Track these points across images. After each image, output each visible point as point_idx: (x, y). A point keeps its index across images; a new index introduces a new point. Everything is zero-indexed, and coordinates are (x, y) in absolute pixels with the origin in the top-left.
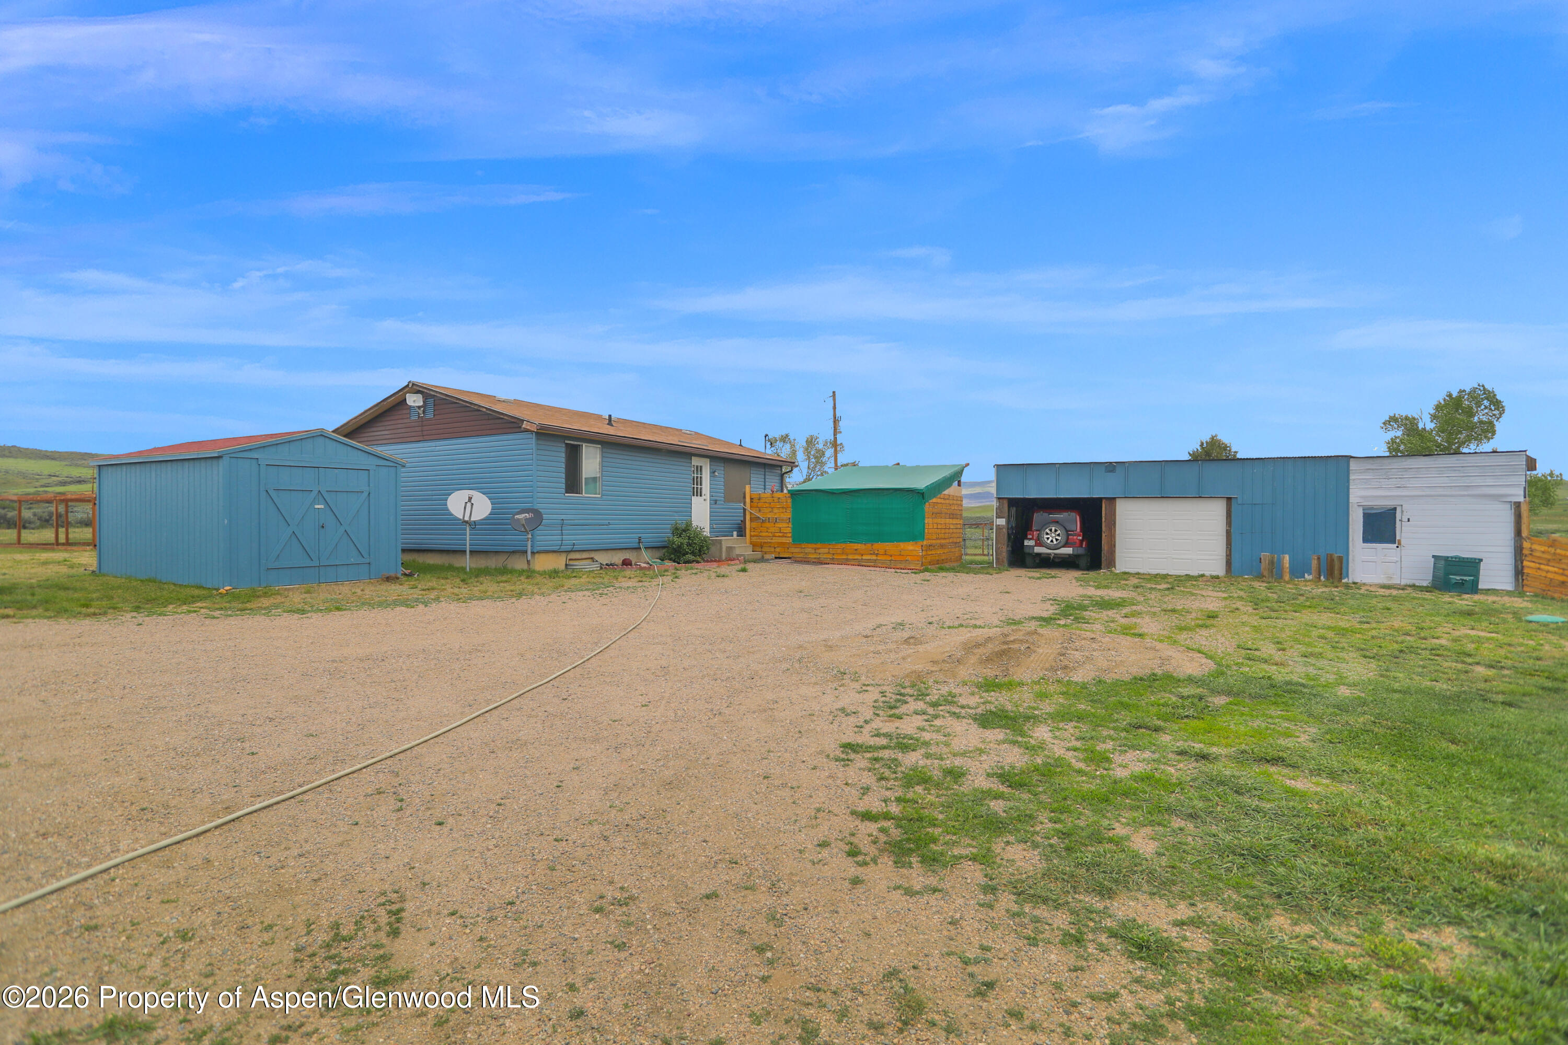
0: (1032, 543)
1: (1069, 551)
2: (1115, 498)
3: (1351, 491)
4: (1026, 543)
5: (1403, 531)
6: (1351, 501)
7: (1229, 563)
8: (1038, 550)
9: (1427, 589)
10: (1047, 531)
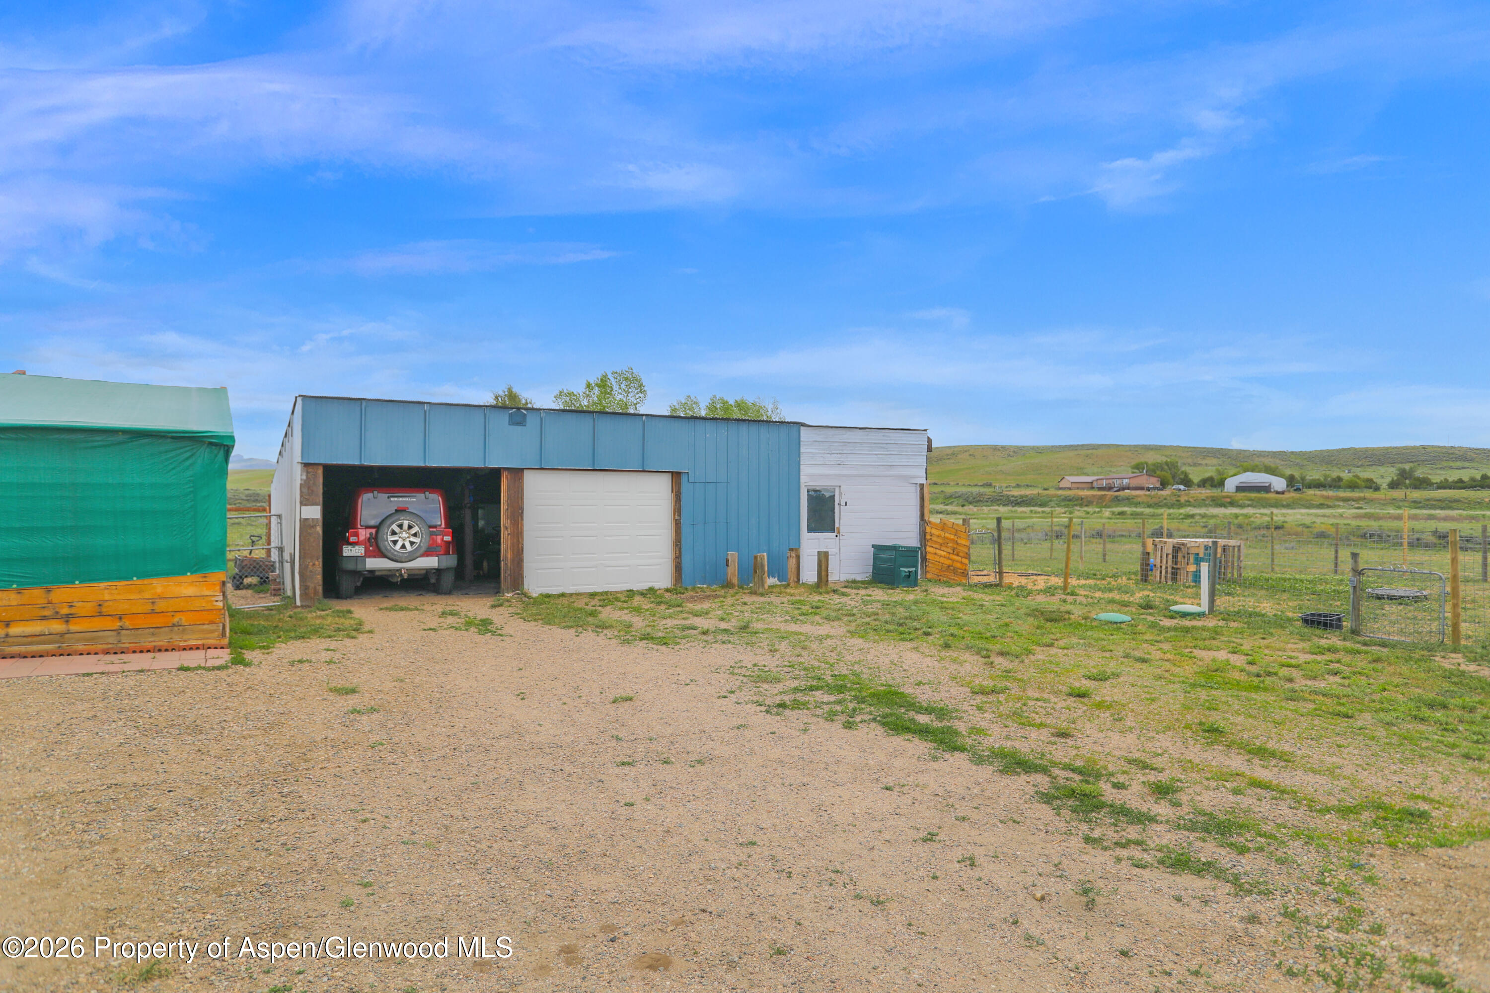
0: (359, 551)
1: (432, 562)
2: (522, 470)
3: (802, 467)
4: (347, 551)
5: (843, 517)
6: (801, 480)
7: (678, 568)
8: (374, 564)
9: (865, 584)
10: (394, 527)
